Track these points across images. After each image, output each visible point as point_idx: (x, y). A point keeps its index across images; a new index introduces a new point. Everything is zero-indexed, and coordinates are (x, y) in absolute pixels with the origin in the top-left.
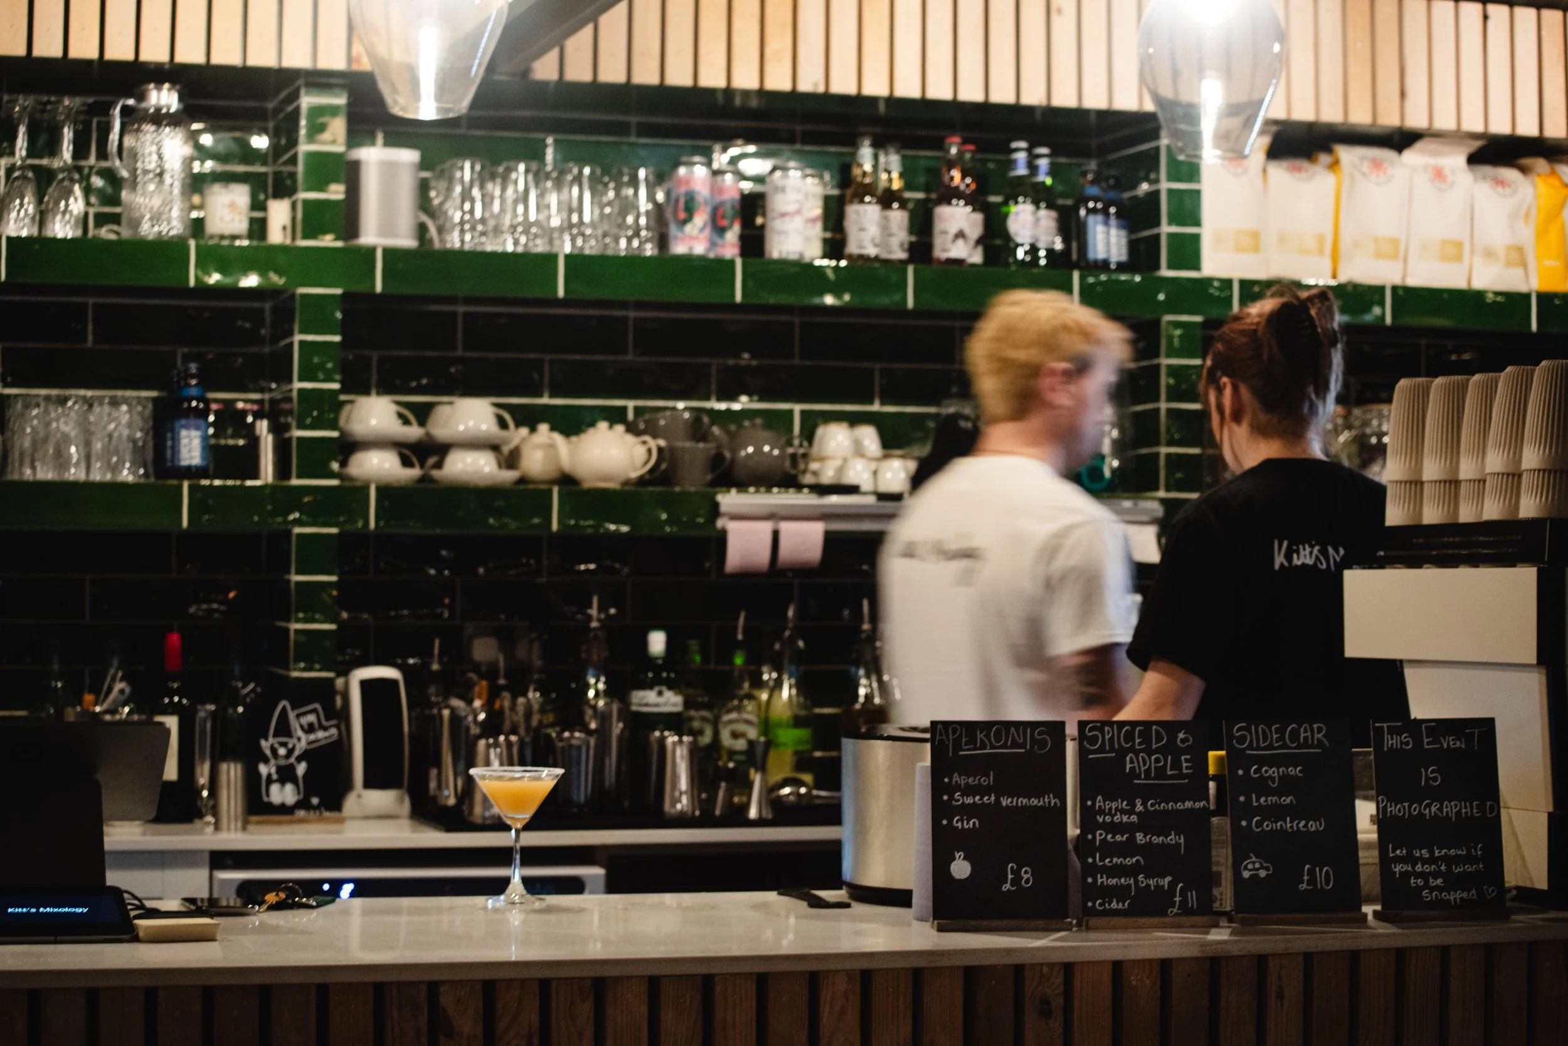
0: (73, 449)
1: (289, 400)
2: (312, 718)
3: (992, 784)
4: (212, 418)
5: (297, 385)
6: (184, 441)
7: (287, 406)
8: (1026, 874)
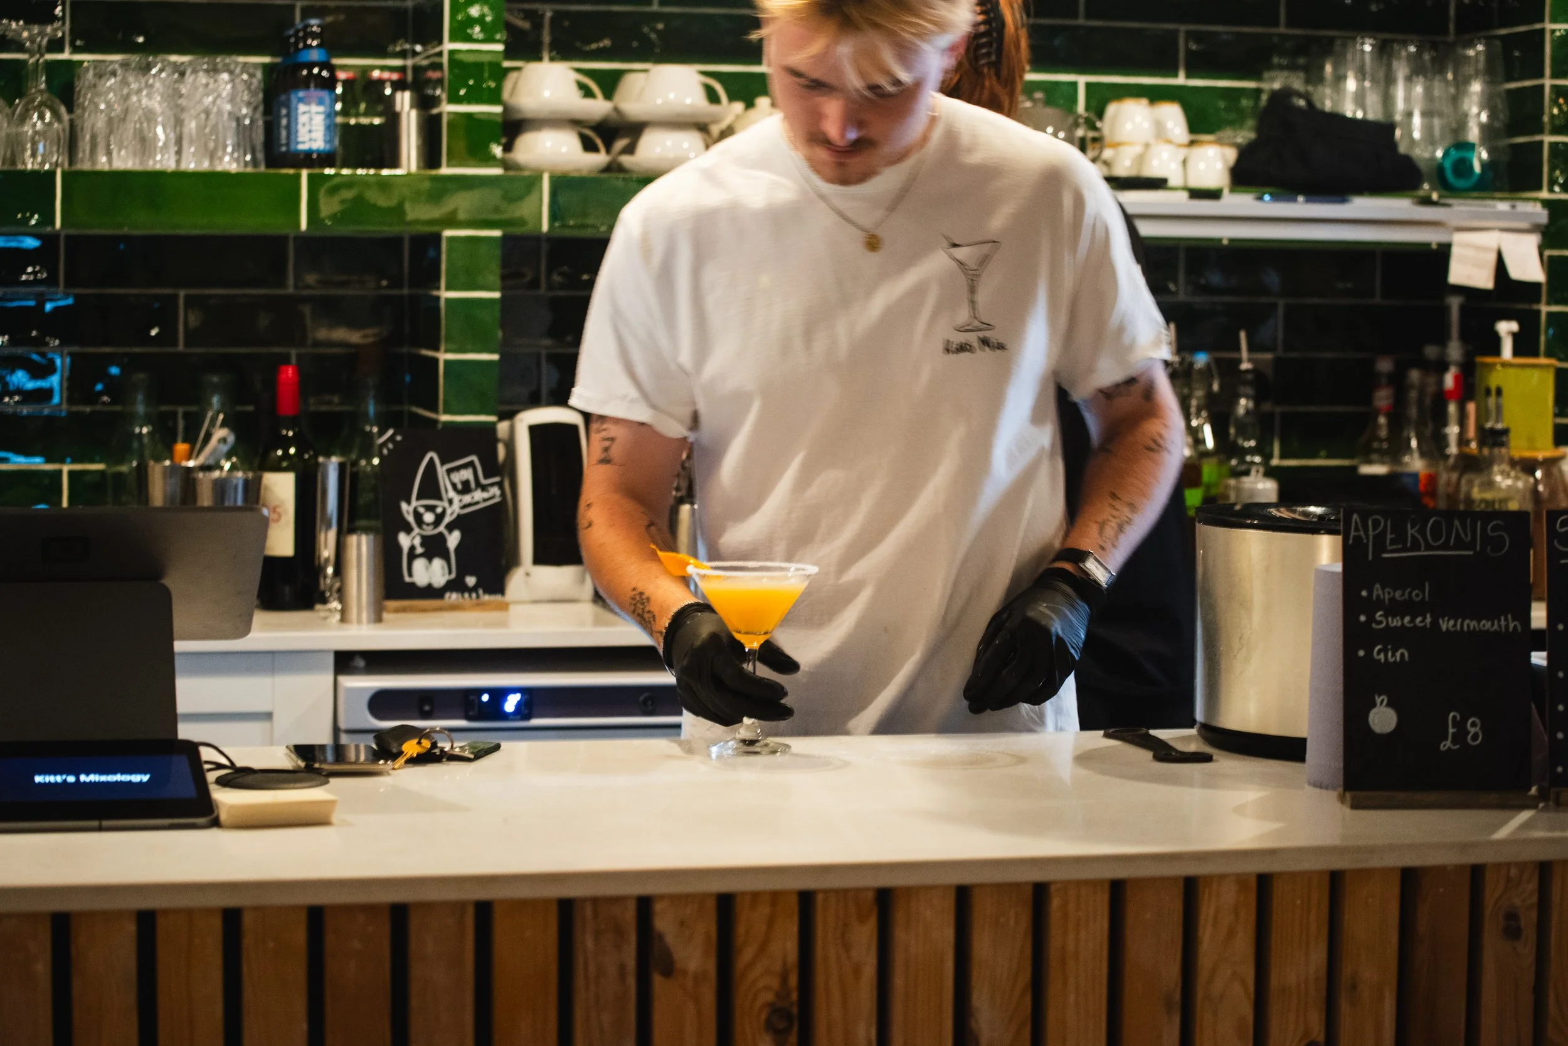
0: (159, 130)
1: (438, 66)
2: (467, 474)
3: (1427, 599)
4: (339, 90)
5: (448, 46)
6: (302, 119)
7: (434, 75)
8: (1473, 727)
